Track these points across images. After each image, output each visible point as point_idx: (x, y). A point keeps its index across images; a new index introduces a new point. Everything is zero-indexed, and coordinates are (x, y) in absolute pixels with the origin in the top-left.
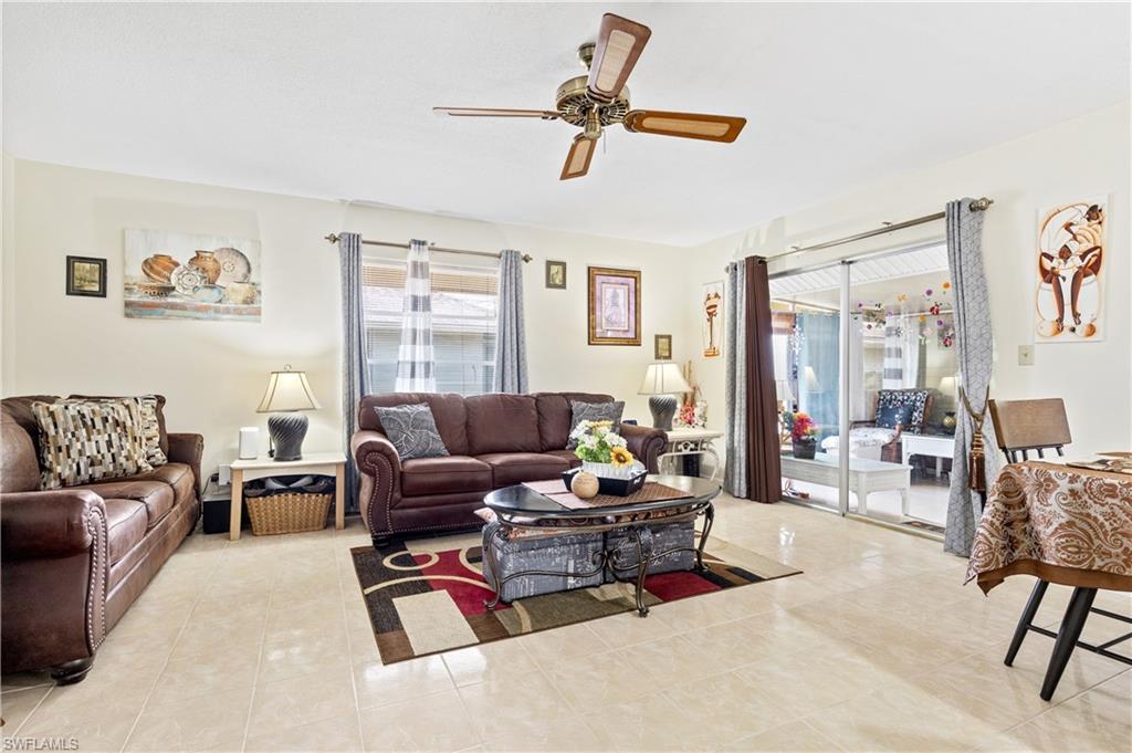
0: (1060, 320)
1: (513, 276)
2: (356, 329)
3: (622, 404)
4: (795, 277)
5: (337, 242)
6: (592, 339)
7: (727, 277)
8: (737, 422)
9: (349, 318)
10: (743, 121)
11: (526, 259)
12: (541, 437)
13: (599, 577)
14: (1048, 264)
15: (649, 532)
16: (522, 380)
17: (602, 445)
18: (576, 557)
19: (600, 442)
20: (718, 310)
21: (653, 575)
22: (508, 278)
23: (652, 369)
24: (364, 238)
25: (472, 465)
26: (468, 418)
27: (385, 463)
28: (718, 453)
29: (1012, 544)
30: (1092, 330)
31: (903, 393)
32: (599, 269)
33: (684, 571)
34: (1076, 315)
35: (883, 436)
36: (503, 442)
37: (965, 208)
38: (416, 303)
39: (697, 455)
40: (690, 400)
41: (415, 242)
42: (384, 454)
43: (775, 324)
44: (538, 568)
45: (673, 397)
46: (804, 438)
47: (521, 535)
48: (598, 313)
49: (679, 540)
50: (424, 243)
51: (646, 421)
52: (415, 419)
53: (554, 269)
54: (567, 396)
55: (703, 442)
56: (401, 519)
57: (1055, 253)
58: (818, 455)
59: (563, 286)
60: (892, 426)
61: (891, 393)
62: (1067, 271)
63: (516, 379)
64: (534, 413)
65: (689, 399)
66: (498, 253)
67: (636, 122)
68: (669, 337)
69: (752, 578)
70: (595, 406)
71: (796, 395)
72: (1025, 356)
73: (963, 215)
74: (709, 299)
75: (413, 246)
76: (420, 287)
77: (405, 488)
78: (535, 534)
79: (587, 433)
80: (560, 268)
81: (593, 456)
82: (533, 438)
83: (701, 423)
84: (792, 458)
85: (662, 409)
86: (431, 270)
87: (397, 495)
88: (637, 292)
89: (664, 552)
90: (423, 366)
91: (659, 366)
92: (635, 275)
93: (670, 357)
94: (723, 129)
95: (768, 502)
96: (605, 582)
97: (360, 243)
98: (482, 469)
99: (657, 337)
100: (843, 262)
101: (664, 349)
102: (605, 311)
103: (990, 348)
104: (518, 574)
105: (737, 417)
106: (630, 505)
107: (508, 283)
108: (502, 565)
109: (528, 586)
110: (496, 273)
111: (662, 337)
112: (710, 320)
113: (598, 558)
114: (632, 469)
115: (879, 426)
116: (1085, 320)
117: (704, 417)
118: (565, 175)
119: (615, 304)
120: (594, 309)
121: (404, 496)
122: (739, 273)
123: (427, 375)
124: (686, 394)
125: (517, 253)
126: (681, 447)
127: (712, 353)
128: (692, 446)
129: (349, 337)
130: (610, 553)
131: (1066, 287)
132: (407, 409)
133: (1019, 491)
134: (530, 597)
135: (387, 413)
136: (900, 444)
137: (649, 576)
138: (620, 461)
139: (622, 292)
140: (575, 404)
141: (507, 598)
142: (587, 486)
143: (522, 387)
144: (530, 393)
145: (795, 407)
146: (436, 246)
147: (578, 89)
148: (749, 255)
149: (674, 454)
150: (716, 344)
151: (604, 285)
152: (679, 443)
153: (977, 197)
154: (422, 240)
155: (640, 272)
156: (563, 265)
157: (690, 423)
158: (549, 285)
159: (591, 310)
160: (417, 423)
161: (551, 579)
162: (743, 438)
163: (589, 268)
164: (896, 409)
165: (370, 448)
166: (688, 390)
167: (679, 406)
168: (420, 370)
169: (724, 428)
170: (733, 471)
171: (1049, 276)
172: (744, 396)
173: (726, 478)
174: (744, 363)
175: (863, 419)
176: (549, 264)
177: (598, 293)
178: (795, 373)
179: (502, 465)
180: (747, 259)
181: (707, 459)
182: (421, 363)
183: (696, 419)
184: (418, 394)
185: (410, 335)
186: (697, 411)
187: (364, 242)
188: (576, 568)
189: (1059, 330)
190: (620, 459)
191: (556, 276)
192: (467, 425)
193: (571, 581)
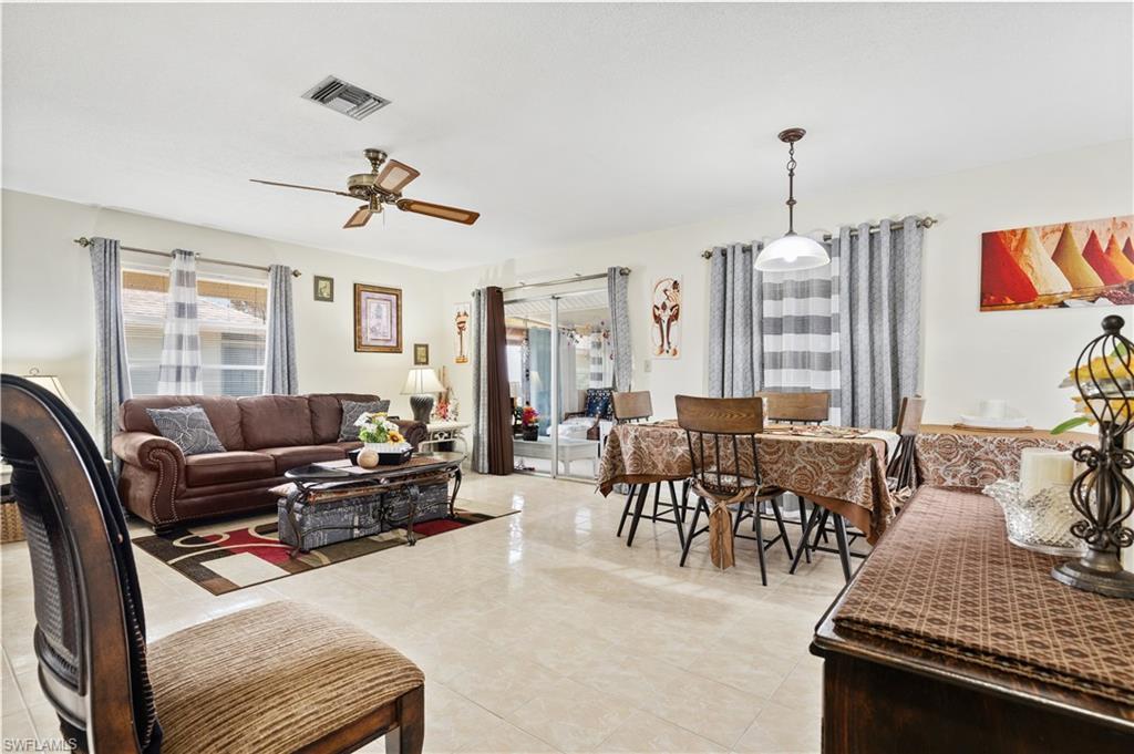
0: (662, 345)
1: (283, 289)
2: (113, 334)
3: (388, 402)
4: (522, 304)
5: (88, 246)
6: (359, 346)
7: (473, 300)
8: (481, 415)
9: (105, 323)
10: (478, 215)
11: (296, 274)
12: (314, 432)
13: (378, 527)
14: (657, 313)
15: (416, 487)
16: (292, 383)
17: (381, 430)
18: (360, 514)
19: (378, 428)
20: (467, 325)
21: (418, 523)
22: (278, 290)
23: (412, 373)
24: (122, 244)
25: (254, 457)
26: (242, 418)
27: (170, 458)
28: (467, 439)
29: (614, 467)
30: (675, 353)
31: (602, 390)
32: (365, 286)
33: (440, 519)
34: (669, 343)
35: (588, 423)
36: (278, 438)
37: (617, 273)
38: (182, 310)
39: (451, 442)
40: (444, 399)
41: (181, 252)
42: (170, 451)
43: (509, 337)
44: (331, 523)
45: (430, 396)
46: (530, 425)
47: (319, 498)
48: (363, 324)
49: (436, 497)
50: (190, 254)
51: (408, 415)
52: (190, 419)
53: (322, 284)
54: (337, 397)
55: (455, 432)
56: (186, 507)
57: (660, 306)
58: (539, 438)
59: (331, 299)
60: (594, 416)
61: (595, 391)
62: (665, 316)
63: (286, 382)
64: (307, 411)
65: (444, 396)
66: (267, 266)
67: (406, 205)
68: (426, 346)
69: (487, 518)
70: (363, 404)
71: (528, 394)
72: (647, 367)
73: (617, 276)
74: (459, 316)
75: (177, 255)
76: (188, 295)
77: (191, 480)
78: (329, 497)
79: (368, 421)
80: (328, 283)
81: (373, 439)
82: (307, 433)
83: (453, 417)
84: (522, 441)
85: (421, 406)
86: (198, 278)
87: (182, 486)
88: (398, 307)
89: (426, 505)
90: (188, 370)
91: (419, 371)
92: (397, 293)
93: (427, 363)
94: (466, 217)
95: (504, 474)
96: (382, 532)
97: (118, 249)
98: (266, 460)
99: (416, 346)
100: (553, 298)
101: (422, 357)
102: (369, 322)
103: (630, 361)
104: (315, 529)
105: (481, 411)
106: (402, 469)
107: (278, 295)
108: (302, 523)
109: (323, 538)
110: (266, 284)
111: (420, 346)
112: (460, 333)
113: (376, 513)
114: (403, 446)
115: (588, 416)
116: (673, 346)
117: (455, 412)
118: (348, 225)
119: (379, 317)
120: (360, 321)
121: (189, 486)
122: (482, 298)
123: (193, 378)
124: (440, 394)
125: (287, 268)
126: (437, 436)
127: (461, 360)
128: (446, 435)
129: (106, 341)
130: (386, 509)
131: (665, 326)
132: (181, 410)
133: (618, 439)
134: (324, 546)
135: (162, 415)
136: (598, 428)
137: (415, 524)
138: (394, 441)
139: (385, 309)
140: (345, 404)
141: (306, 548)
142: (370, 459)
143: (292, 390)
144: (300, 394)
145: (528, 403)
146: (202, 256)
147: (365, 181)
148: (491, 285)
149: (432, 442)
150: (465, 353)
151: (369, 300)
152: (436, 433)
153: (624, 266)
154: (188, 250)
155: (400, 290)
156: (331, 280)
157: (444, 417)
158: (317, 298)
159: (357, 322)
160: (193, 423)
161: (341, 531)
162: (486, 427)
163: (355, 285)
164: (597, 403)
165: (154, 445)
166: (443, 390)
167: (435, 403)
168: (185, 373)
169: (472, 422)
170: (478, 453)
171: (657, 319)
172: (486, 394)
173: (473, 459)
174: (486, 369)
175: (576, 411)
176: (317, 279)
177: (363, 305)
178: (527, 376)
179: (284, 455)
180: (488, 288)
181: (458, 444)
182: (187, 367)
183: (449, 414)
184: (189, 397)
185: (174, 341)
186: (450, 408)
187: (122, 248)
188: (359, 522)
189: (662, 352)
190: (394, 439)
191: (323, 289)
192: (242, 424)
193: (356, 532)
